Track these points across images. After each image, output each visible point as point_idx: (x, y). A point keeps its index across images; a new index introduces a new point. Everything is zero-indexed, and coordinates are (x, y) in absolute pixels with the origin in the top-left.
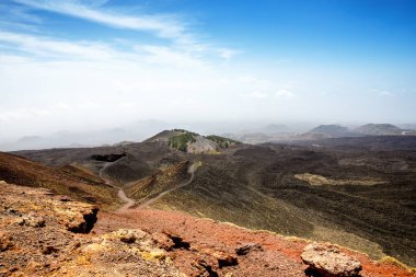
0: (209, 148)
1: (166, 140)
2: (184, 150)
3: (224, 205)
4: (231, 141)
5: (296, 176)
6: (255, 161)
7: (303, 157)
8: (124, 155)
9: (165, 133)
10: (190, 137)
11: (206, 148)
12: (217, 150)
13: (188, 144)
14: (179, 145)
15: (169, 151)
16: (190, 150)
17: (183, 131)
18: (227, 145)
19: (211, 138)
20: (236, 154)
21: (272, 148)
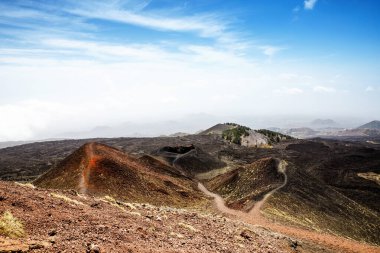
0: (262, 141)
1: (220, 133)
2: (238, 142)
3: (323, 210)
4: (282, 136)
5: (359, 175)
6: (310, 156)
7: (361, 154)
8: (193, 147)
9: (218, 126)
10: (242, 131)
11: (259, 142)
12: (269, 144)
13: (242, 137)
14: (233, 138)
15: (224, 144)
16: (244, 143)
17: (235, 125)
18: (278, 139)
19: (263, 132)
20: (287, 149)
21: (325, 143)
